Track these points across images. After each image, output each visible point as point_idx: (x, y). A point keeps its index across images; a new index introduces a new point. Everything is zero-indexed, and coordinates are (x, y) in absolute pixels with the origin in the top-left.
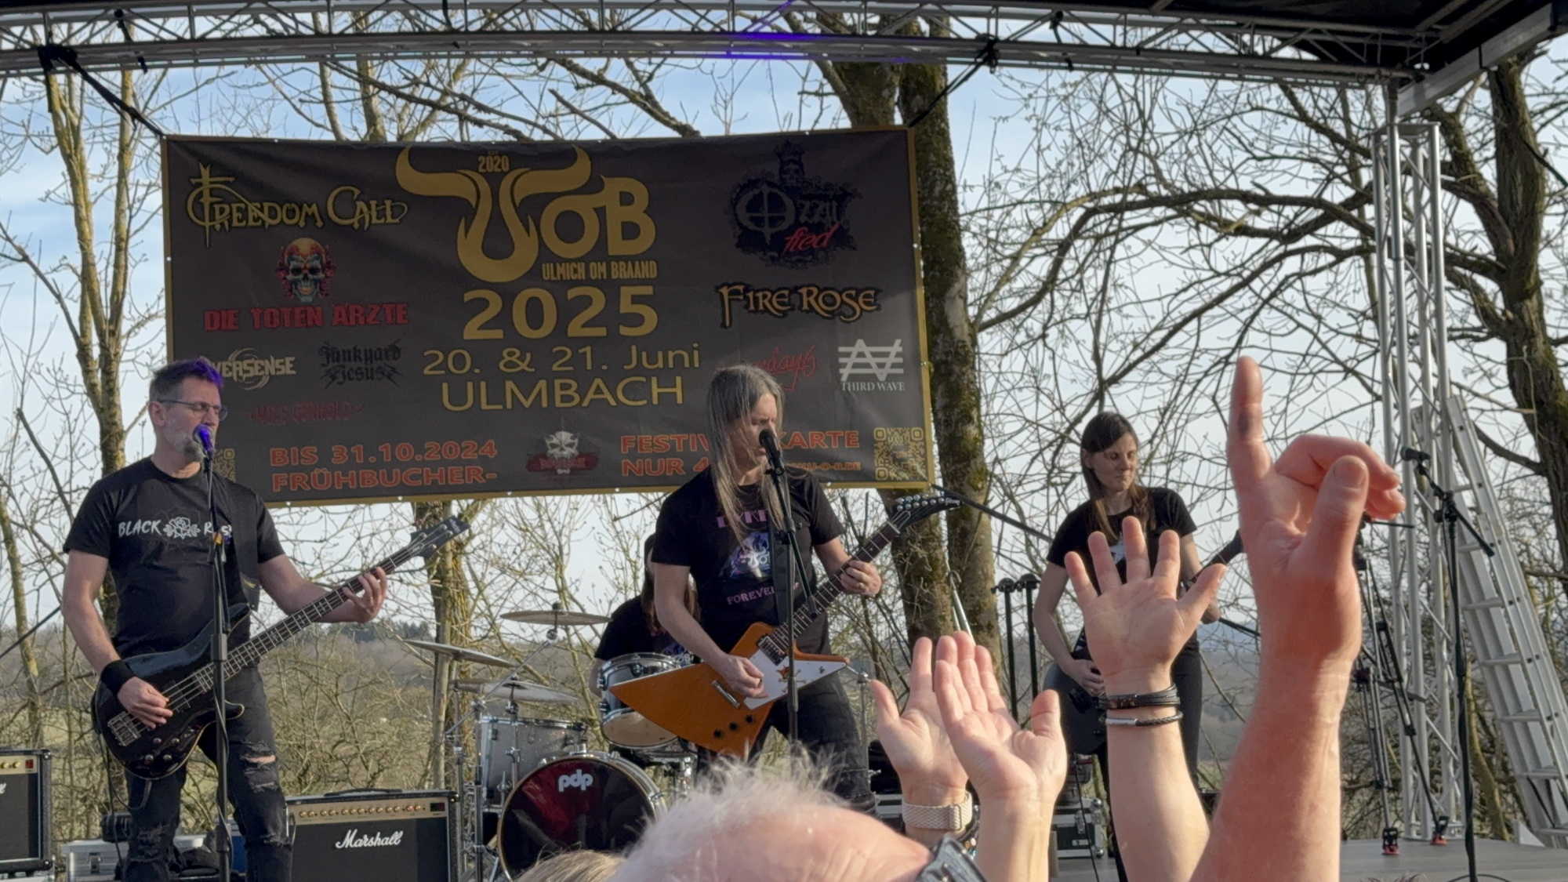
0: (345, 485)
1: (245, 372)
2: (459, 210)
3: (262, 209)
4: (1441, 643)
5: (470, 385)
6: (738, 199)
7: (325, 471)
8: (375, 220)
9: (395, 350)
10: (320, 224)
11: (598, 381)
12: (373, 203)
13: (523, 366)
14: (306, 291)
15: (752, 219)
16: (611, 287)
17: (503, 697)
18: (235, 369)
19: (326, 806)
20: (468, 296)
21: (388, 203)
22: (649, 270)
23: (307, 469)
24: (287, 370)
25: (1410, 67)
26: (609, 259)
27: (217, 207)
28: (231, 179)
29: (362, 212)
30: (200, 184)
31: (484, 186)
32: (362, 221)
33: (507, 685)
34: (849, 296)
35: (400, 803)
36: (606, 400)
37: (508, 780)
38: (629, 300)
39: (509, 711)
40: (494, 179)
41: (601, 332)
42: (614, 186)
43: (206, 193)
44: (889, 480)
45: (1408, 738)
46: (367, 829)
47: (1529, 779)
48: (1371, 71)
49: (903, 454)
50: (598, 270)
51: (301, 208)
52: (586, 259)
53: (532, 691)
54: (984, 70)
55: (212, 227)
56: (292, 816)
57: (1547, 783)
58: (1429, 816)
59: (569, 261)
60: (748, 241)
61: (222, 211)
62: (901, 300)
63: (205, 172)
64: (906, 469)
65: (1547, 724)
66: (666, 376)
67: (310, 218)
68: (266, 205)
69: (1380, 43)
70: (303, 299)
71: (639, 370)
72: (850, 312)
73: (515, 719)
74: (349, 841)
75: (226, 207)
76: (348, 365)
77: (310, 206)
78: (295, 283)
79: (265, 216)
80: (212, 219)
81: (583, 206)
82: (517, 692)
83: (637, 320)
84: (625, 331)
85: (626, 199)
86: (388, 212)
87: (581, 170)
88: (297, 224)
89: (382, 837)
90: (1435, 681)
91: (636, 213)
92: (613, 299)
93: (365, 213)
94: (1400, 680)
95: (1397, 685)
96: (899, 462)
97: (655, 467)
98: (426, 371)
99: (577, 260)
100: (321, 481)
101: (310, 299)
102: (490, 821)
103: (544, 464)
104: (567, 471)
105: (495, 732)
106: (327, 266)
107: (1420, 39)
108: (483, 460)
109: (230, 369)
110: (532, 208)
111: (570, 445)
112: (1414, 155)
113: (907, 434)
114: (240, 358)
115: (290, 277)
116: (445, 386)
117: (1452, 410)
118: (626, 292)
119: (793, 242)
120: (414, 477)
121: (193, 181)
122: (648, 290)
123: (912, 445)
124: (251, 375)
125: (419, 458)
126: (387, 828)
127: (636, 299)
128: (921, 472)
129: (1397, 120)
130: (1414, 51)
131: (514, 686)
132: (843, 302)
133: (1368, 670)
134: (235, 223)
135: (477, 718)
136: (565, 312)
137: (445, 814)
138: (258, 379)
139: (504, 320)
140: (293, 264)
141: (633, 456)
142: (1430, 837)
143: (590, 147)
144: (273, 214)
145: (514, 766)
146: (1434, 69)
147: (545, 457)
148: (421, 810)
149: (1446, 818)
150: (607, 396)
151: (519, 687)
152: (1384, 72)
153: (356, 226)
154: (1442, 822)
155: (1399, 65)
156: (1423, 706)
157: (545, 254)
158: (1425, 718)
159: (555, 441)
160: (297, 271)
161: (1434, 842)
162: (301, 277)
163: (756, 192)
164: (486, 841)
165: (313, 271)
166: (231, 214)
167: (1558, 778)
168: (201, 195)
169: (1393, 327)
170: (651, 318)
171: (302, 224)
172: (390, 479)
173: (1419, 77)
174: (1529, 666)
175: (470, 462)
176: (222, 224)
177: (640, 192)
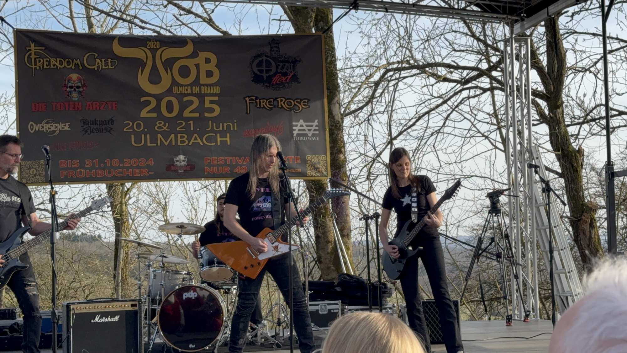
0: (91, 176)
1: (49, 128)
2: (139, 64)
3: (56, 61)
4: (528, 243)
5: (143, 136)
6: (253, 62)
7: (83, 170)
8: (104, 67)
9: (112, 121)
10: (81, 68)
11: (196, 135)
12: (103, 60)
13: (165, 128)
14: (75, 96)
15: (259, 70)
16: (201, 97)
17: (159, 261)
18: (45, 127)
19: (88, 305)
20: (143, 99)
21: (109, 60)
22: (217, 90)
23: (75, 169)
24: (67, 128)
25: (519, 15)
26: (200, 85)
27: (37, 60)
28: (43, 48)
29: (98, 63)
30: (30, 50)
31: (149, 54)
32: (98, 67)
33: (161, 256)
34: (297, 102)
35: (119, 304)
36: (199, 143)
37: (160, 295)
38: (209, 102)
39: (161, 267)
40: (154, 51)
41: (197, 115)
42: (203, 55)
43: (33, 54)
44: (312, 176)
45: (515, 280)
46: (104, 314)
47: (560, 296)
48: (504, 16)
49: (318, 166)
50: (196, 90)
51: (73, 61)
52: (191, 85)
53: (172, 259)
54: (353, 11)
55: (35, 68)
56: (73, 309)
57: (567, 298)
58: (523, 310)
59: (185, 86)
60: (257, 79)
61: (40, 61)
62: (318, 103)
63: (32, 45)
64: (319, 172)
65: (568, 275)
66: (223, 134)
67: (76, 65)
68: (58, 59)
69: (507, 5)
70: (74, 99)
71: (212, 131)
72: (298, 108)
73: (164, 270)
74: (97, 319)
75: (42, 60)
76: (92, 127)
77: (76, 60)
78: (70, 92)
79: (58, 64)
80: (36, 65)
81: (190, 63)
82: (165, 259)
83: (212, 110)
84: (206, 115)
85: (208, 61)
86: (110, 64)
87: (189, 49)
88: (71, 68)
89: (111, 318)
90: (525, 259)
91: (212, 66)
92: (202, 102)
93: (100, 64)
94: (513, 257)
95: (511, 259)
96: (316, 169)
97: (218, 171)
98: (125, 130)
99: (187, 85)
100: (81, 174)
101: (77, 99)
102: (153, 312)
103: (173, 168)
104: (183, 171)
105: (155, 276)
106: (84, 86)
107: (523, 4)
108: (148, 166)
109: (43, 127)
110: (169, 63)
111: (184, 161)
112: (520, 50)
113: (320, 158)
114: (47, 123)
115: (68, 89)
116: (133, 136)
117: (533, 151)
118: (207, 99)
119: (275, 79)
120: (119, 173)
121: (27, 48)
122: (216, 98)
123: (322, 162)
124: (52, 130)
125: (122, 165)
126: (113, 314)
127: (211, 102)
128: (325, 173)
129: (514, 36)
130: (520, 9)
131: (163, 256)
132: (295, 104)
133: (501, 252)
134: (45, 67)
135: (149, 269)
136: (183, 106)
137: (137, 308)
138: (54, 132)
139: (157, 109)
140: (70, 84)
141: (209, 165)
142: (523, 319)
143: (192, 39)
144: (61, 63)
145: (163, 289)
146: (528, 16)
147: (173, 165)
148: (128, 307)
149: (530, 311)
150: (199, 141)
151: (165, 257)
152: (509, 17)
153: (96, 69)
154: (528, 313)
155: (515, 14)
156: (521, 267)
157: (174, 83)
158: (521, 272)
159: (178, 159)
160: (71, 87)
161: (524, 321)
162: (73, 90)
163: (261, 59)
164: (152, 319)
165: (78, 87)
166: (43, 62)
167: (572, 296)
168: (30, 54)
169: (511, 118)
170: (217, 110)
171: (73, 68)
172: (109, 173)
173: (522, 20)
174: (561, 252)
175: (141, 167)
176: (40, 67)
177: (214, 58)
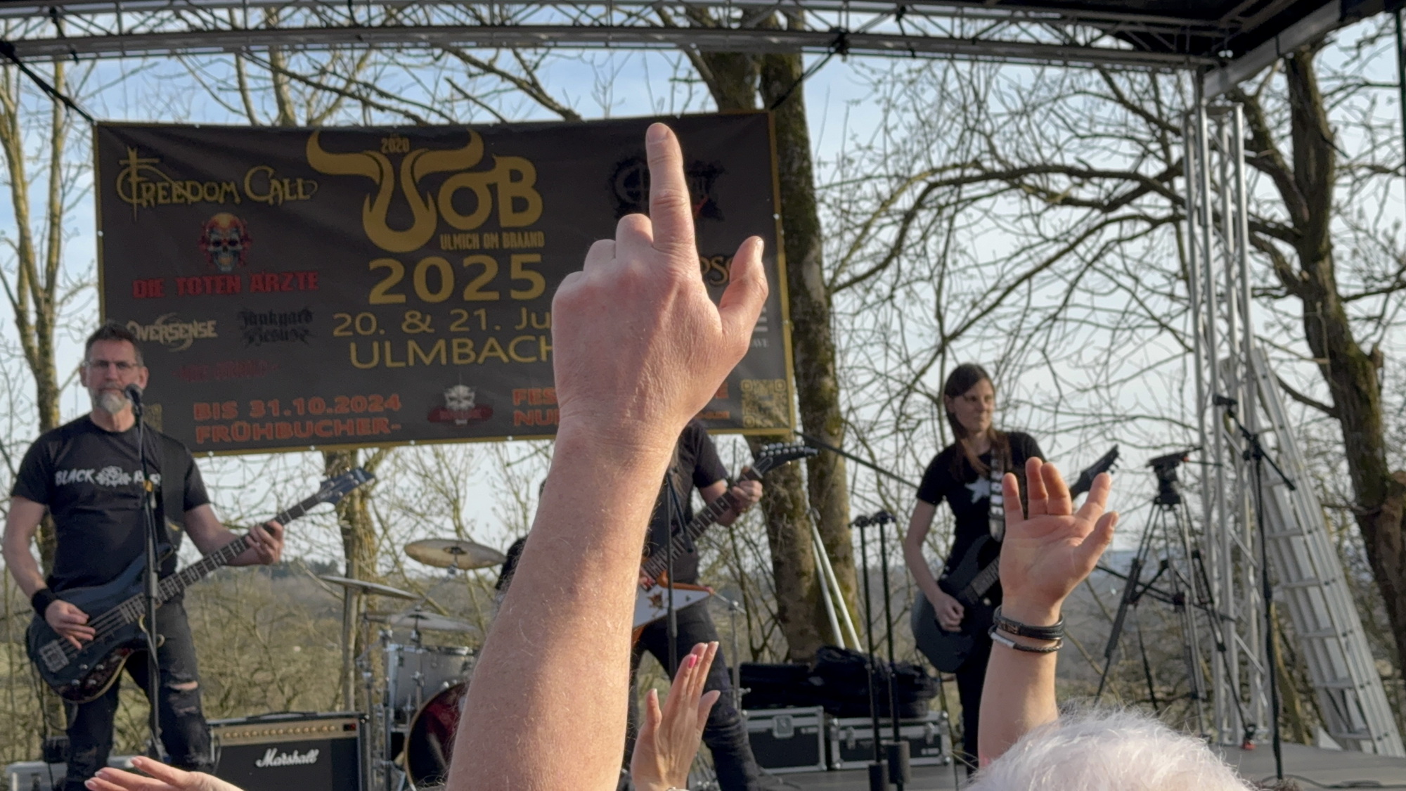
0: (263, 437)
1: (170, 335)
2: (363, 187)
3: (185, 188)
4: (1247, 569)
5: (376, 345)
7: (245, 424)
8: (288, 197)
9: (307, 315)
10: (237, 200)
11: (492, 341)
12: (286, 182)
13: (424, 327)
14: (226, 262)
15: (630, 194)
16: (502, 256)
17: (407, 627)
18: (161, 332)
19: (249, 728)
20: (373, 265)
21: (300, 181)
22: (537, 239)
23: (228, 423)
24: (209, 332)
25: (1215, 55)
26: (500, 231)
27: (144, 186)
28: (156, 161)
29: (276, 189)
30: (127, 166)
31: (387, 166)
32: (276, 197)
33: (412, 616)
34: (718, 262)
35: (315, 725)
36: (499, 358)
37: (413, 702)
38: (519, 267)
39: (413, 640)
40: (396, 159)
41: (494, 296)
42: (505, 164)
43: (134, 173)
44: (756, 427)
45: (1220, 655)
46: (285, 748)
47: (1327, 690)
48: (1181, 58)
49: (768, 403)
50: (491, 240)
51: (220, 187)
52: (480, 231)
53: (435, 621)
54: (837, 58)
55: (140, 205)
56: (217, 738)
57: (1343, 693)
58: (1239, 723)
59: (465, 232)
61: (148, 189)
63: (133, 155)
64: (771, 417)
65: (1343, 640)
67: (229, 195)
68: (189, 184)
69: (1188, 33)
70: (223, 269)
71: (529, 330)
72: (718, 276)
73: (419, 646)
74: (269, 759)
75: (152, 186)
76: (265, 328)
77: (228, 184)
78: (216, 254)
79: (188, 194)
80: (139, 196)
81: (478, 182)
82: (421, 623)
83: (526, 285)
84: (515, 295)
85: (516, 176)
86: (300, 189)
87: (475, 150)
88: (217, 202)
89: (299, 755)
90: (1243, 603)
91: (525, 188)
92: (504, 267)
93: (280, 191)
94: (1212, 602)
95: (1209, 606)
96: (764, 411)
97: (544, 418)
98: (336, 333)
99: (472, 231)
100: (241, 433)
101: (229, 269)
102: (397, 739)
103: (443, 415)
104: (465, 422)
105: (401, 659)
106: (244, 239)
107: (1223, 31)
108: (389, 413)
109: (157, 332)
110: (430, 185)
111: (467, 398)
112: (1219, 133)
113: (771, 386)
114: (166, 322)
115: (211, 248)
116: (353, 346)
117: (1255, 360)
118: (517, 260)
120: (325, 429)
121: (122, 162)
122: (536, 258)
123: (775, 395)
124: (176, 338)
125: (330, 411)
126: (303, 748)
127: (525, 266)
128: (784, 419)
129: (1204, 102)
130: (1222, 40)
131: (418, 617)
132: (712, 268)
133: (1183, 595)
134: (161, 200)
135: (385, 646)
136: (463, 278)
137: (356, 734)
138: (182, 341)
139: (405, 286)
140: (214, 237)
141: (524, 407)
142: (1240, 742)
143: (483, 130)
144: (195, 192)
145: (418, 690)
146: (1237, 56)
147: (444, 409)
148: (334, 730)
149: (1254, 726)
150: (500, 353)
151: (422, 618)
152: (1193, 59)
153: (271, 202)
154: (1251, 729)
155: (1205, 54)
156: (1233, 626)
157: (443, 226)
158: (1235, 636)
159: (453, 394)
160: (217, 243)
161: (1243, 747)
162: (220, 248)
163: (633, 169)
164: (394, 756)
165: (233, 243)
166: (156, 192)
167: (1352, 688)
168: (128, 175)
169: (1203, 287)
170: (539, 283)
171: (222, 200)
172: (303, 429)
173: (1223, 63)
174: (1326, 589)
175: (376, 414)
176: (149, 202)
177: (528, 170)
